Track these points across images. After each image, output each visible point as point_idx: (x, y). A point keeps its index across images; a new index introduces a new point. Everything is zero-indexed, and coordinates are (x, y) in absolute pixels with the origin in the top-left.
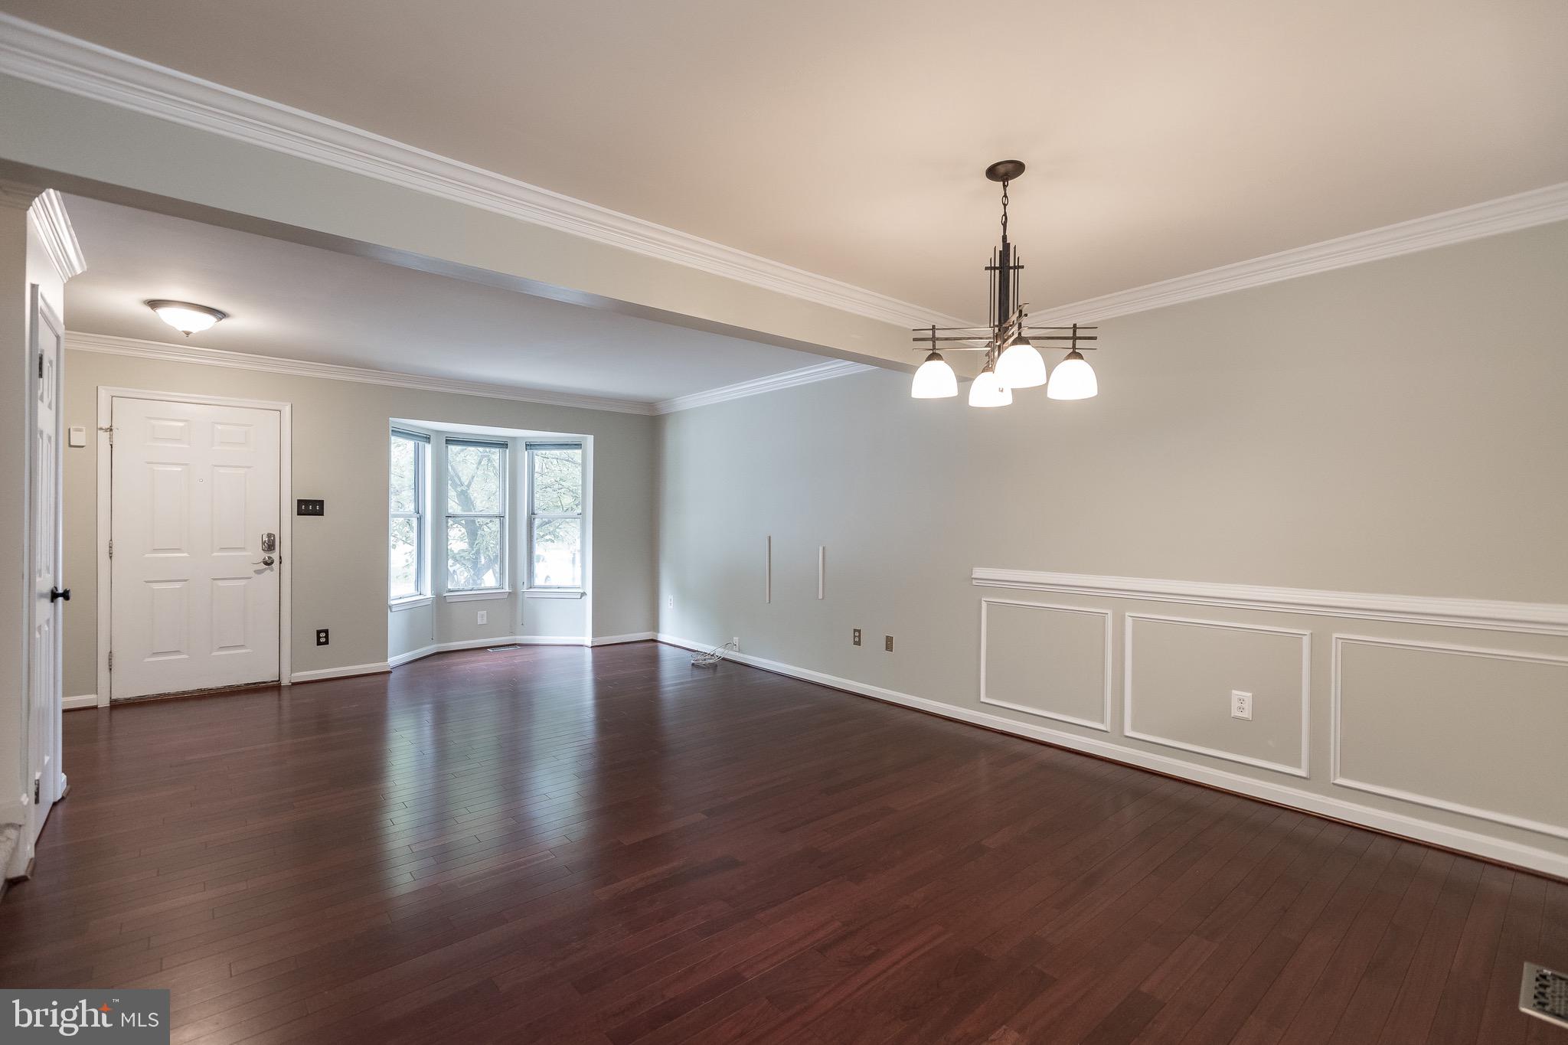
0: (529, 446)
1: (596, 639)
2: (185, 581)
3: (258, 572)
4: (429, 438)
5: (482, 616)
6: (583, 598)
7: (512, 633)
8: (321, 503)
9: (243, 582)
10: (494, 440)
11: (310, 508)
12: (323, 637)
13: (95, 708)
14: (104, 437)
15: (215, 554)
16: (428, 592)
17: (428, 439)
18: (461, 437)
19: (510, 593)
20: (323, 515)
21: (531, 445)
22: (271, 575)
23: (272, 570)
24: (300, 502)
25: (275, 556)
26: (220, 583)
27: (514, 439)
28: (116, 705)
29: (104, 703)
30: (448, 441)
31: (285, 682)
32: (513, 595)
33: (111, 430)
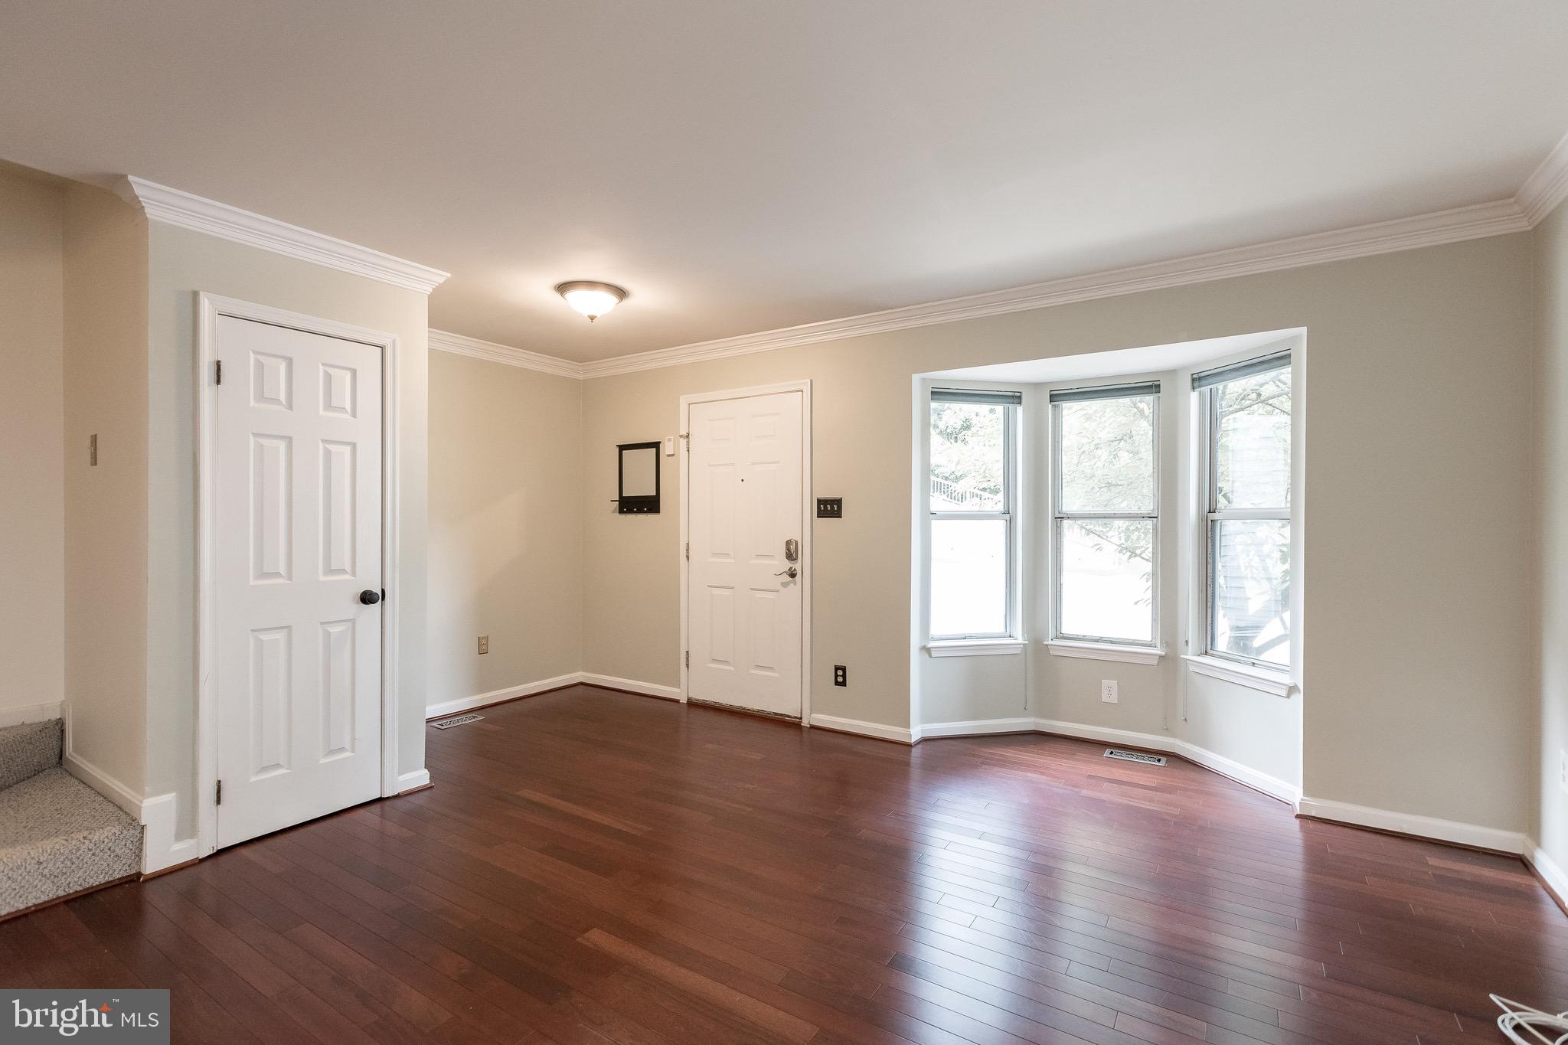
0: (1197, 380)
1: (1310, 801)
2: (732, 588)
3: (785, 585)
4: (1020, 397)
5: (1109, 688)
6: (1293, 697)
7: (1167, 731)
8: (839, 502)
9: (771, 595)
10: (1132, 382)
11: (829, 508)
12: (841, 676)
13: (677, 701)
14: (683, 442)
15: (753, 562)
16: (1020, 638)
17: (1017, 399)
18: (1075, 387)
19: (1161, 657)
20: (841, 517)
21: (1200, 379)
22: (794, 589)
23: (795, 584)
24: (820, 502)
25: (797, 566)
26: (758, 595)
27: (1172, 373)
28: (692, 704)
29: (684, 700)
30: (1056, 397)
31: (805, 723)
32: (1169, 662)
33: (688, 436)
